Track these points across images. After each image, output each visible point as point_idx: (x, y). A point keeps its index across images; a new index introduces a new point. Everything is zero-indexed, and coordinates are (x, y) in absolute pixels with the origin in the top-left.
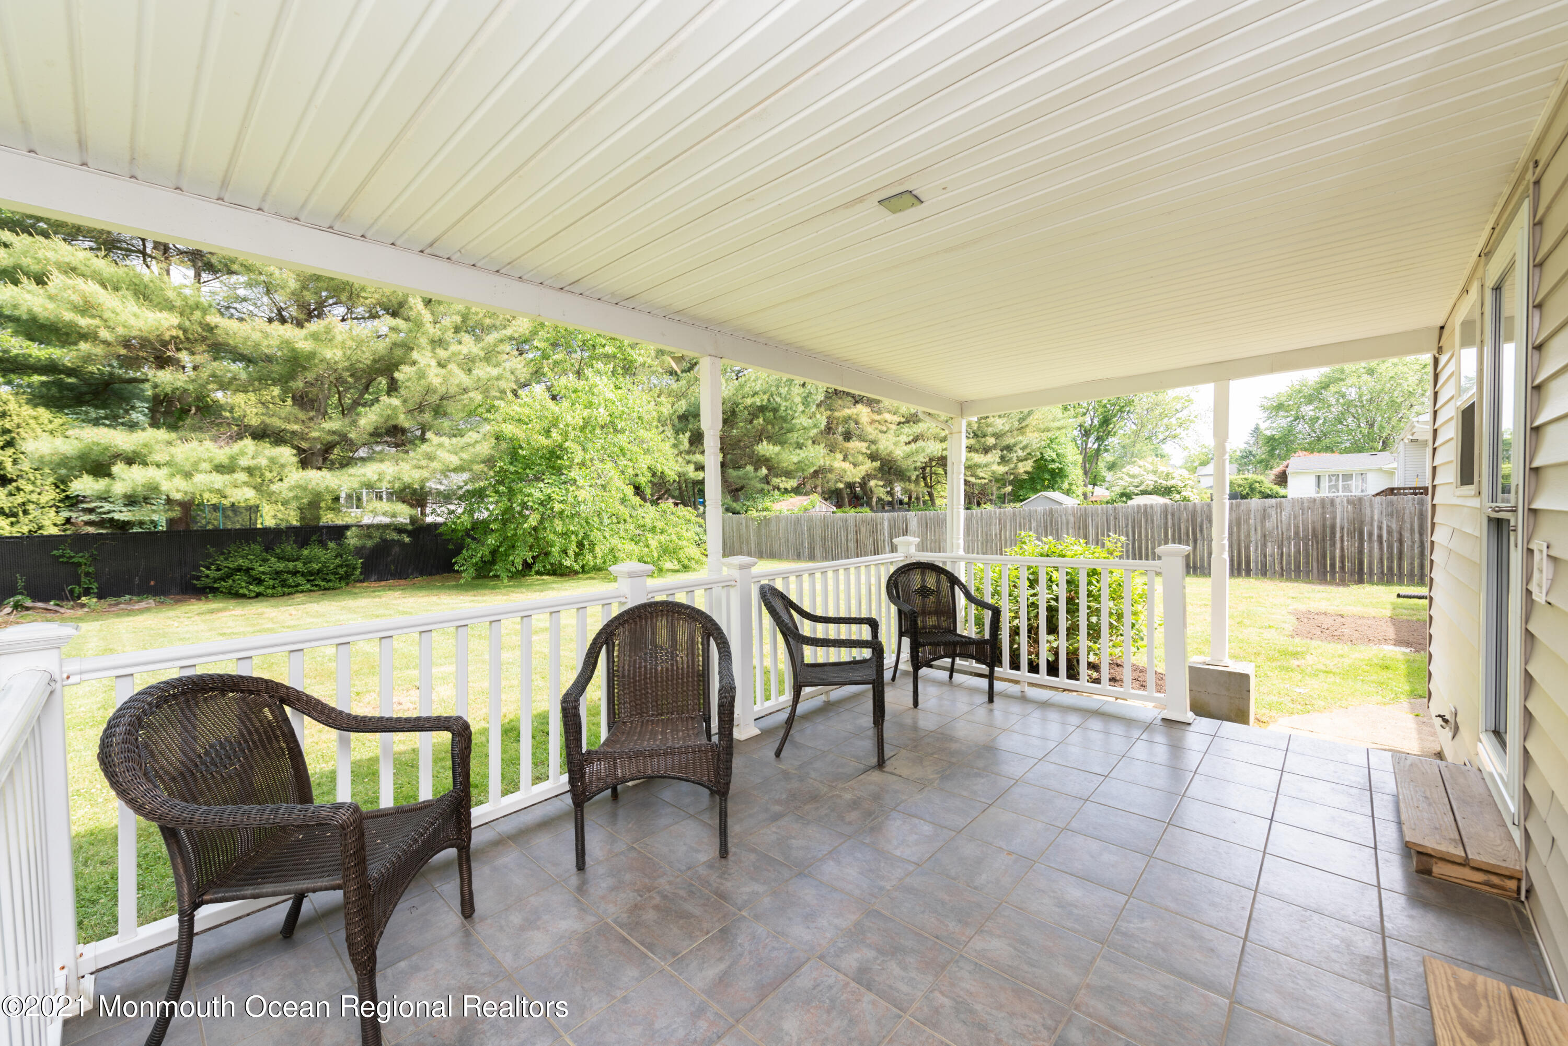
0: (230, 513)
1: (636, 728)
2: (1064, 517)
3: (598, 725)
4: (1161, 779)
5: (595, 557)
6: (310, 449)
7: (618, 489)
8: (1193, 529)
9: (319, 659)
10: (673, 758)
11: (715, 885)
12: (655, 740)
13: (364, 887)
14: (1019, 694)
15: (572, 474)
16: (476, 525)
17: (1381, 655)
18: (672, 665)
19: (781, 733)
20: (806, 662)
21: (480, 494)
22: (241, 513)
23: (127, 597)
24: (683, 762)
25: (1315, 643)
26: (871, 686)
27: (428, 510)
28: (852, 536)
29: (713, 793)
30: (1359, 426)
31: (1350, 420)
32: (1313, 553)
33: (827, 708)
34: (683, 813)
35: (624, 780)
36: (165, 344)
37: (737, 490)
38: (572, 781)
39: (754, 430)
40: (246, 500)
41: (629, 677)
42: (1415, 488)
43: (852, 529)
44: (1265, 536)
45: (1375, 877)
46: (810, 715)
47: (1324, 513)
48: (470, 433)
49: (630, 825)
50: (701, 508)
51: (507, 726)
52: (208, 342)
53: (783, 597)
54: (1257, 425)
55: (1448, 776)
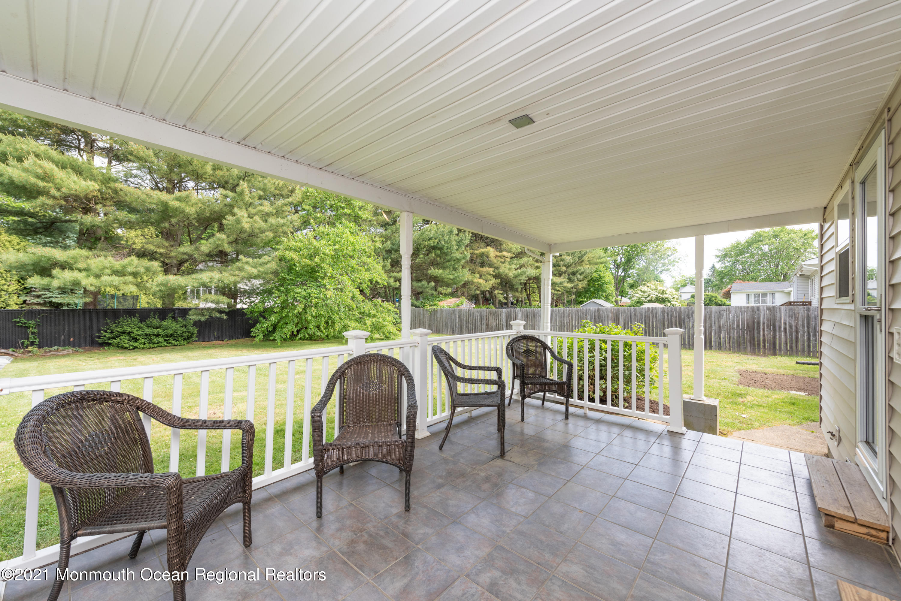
0: (121, 300)
1: (356, 430)
2: (606, 313)
3: (333, 428)
4: (667, 467)
5: (335, 330)
6: (171, 263)
7: (350, 291)
8: (679, 322)
9: (168, 386)
10: (378, 449)
11: (402, 528)
12: (367, 438)
13: (180, 527)
14: (583, 415)
15: (324, 282)
16: (265, 310)
17: (790, 397)
18: (379, 392)
19: (443, 435)
20: (459, 392)
21: (269, 292)
22: (128, 300)
23: (56, 347)
24: (384, 451)
25: (751, 389)
26: (497, 407)
27: (238, 301)
28: (484, 321)
29: (401, 470)
30: (770, 267)
31: (765, 264)
32: (747, 337)
33: (471, 420)
34: (383, 483)
35: (348, 462)
36: (88, 200)
37: (419, 294)
38: (316, 462)
39: (429, 260)
40: (131, 292)
41: (353, 398)
42: (803, 302)
43: (484, 317)
44: (720, 327)
45: (800, 529)
46: (460, 425)
47: (753, 315)
48: (265, 257)
49: (350, 490)
50: (397, 304)
51: (278, 428)
52: (114, 200)
53: (446, 354)
54: (713, 265)
55: (839, 468)
